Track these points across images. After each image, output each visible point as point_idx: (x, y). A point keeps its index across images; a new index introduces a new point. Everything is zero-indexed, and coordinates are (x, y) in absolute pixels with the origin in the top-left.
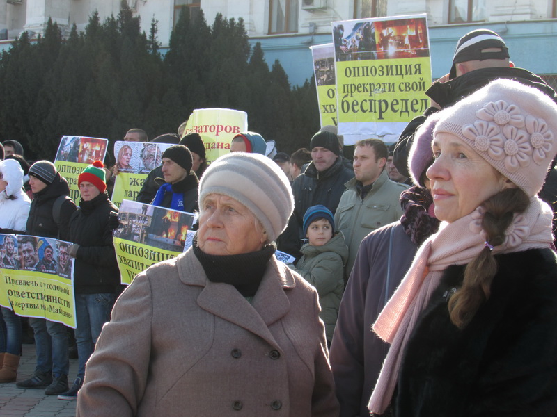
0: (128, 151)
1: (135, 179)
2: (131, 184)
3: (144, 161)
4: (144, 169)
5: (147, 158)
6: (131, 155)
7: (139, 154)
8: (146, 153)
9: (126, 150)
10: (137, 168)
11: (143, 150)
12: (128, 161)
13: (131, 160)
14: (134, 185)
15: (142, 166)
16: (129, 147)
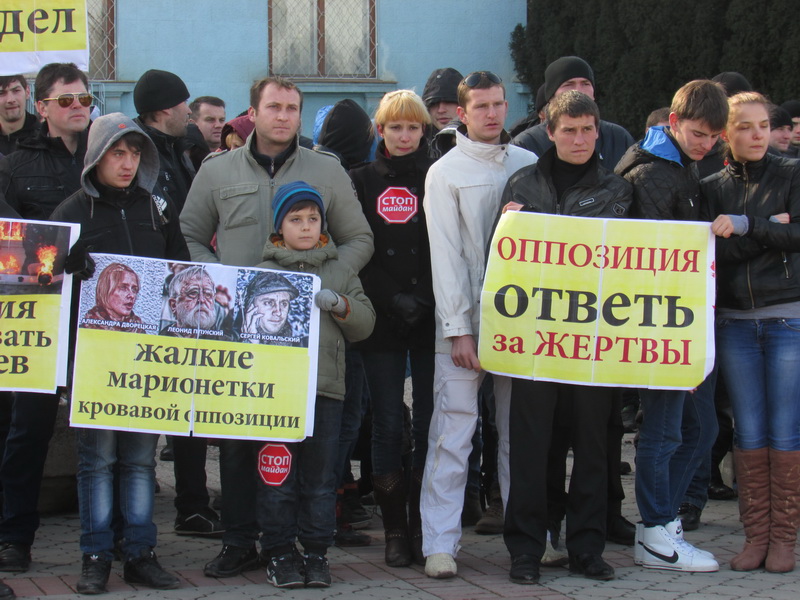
0: (128, 279)
1: (149, 347)
2: (138, 358)
3: (172, 304)
4: (172, 324)
5: (181, 300)
6: (136, 289)
7: (159, 289)
8: (178, 287)
9: (119, 276)
10: (155, 322)
11: (169, 279)
12: (131, 304)
13: (138, 302)
14: (148, 359)
15: (167, 315)
16: (127, 268)
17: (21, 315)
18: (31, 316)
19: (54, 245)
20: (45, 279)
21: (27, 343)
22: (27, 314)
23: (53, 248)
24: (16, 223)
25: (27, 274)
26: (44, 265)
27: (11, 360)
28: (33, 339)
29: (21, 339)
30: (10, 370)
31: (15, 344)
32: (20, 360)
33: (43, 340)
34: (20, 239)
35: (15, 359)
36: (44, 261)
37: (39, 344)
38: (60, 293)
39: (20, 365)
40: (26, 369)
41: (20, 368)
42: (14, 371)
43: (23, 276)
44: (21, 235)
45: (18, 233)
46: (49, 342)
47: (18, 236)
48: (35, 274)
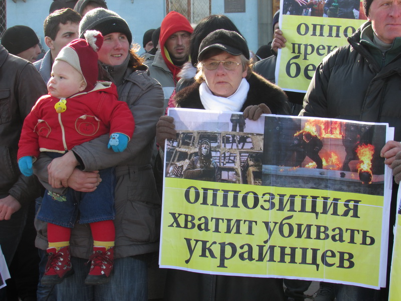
17: (346, 214)
18: (355, 215)
19: (371, 144)
20: (365, 176)
21: (352, 241)
22: (351, 213)
23: (370, 147)
24: (336, 123)
25: (348, 170)
26: (362, 162)
27: (338, 255)
28: (358, 238)
29: (347, 236)
30: (338, 264)
31: (341, 240)
32: (346, 256)
33: (368, 240)
34: (340, 137)
35: (342, 254)
36: (362, 158)
37: (364, 243)
38: (383, 195)
39: (347, 261)
40: (352, 265)
41: (346, 264)
42: (341, 265)
43: (345, 172)
44: (340, 133)
45: (338, 131)
46: (373, 241)
47: (337, 135)
48: (355, 171)
